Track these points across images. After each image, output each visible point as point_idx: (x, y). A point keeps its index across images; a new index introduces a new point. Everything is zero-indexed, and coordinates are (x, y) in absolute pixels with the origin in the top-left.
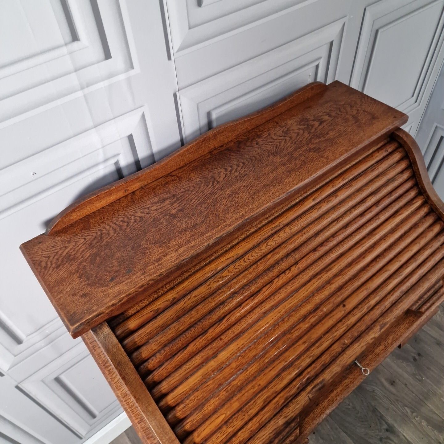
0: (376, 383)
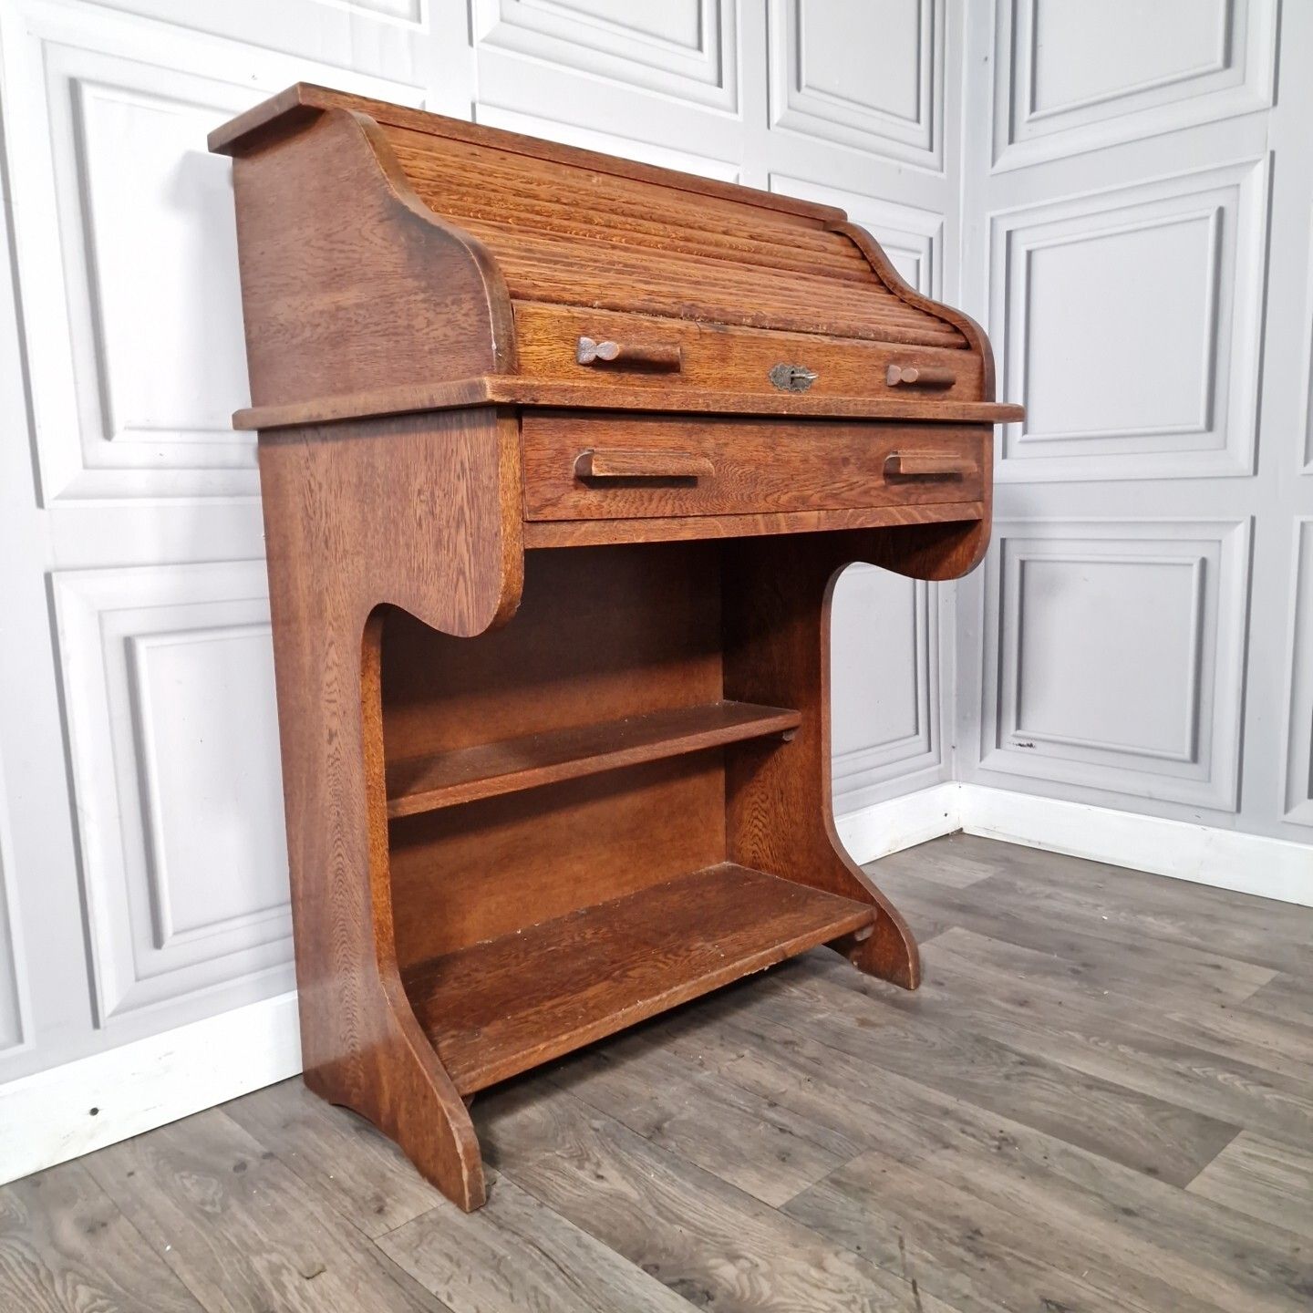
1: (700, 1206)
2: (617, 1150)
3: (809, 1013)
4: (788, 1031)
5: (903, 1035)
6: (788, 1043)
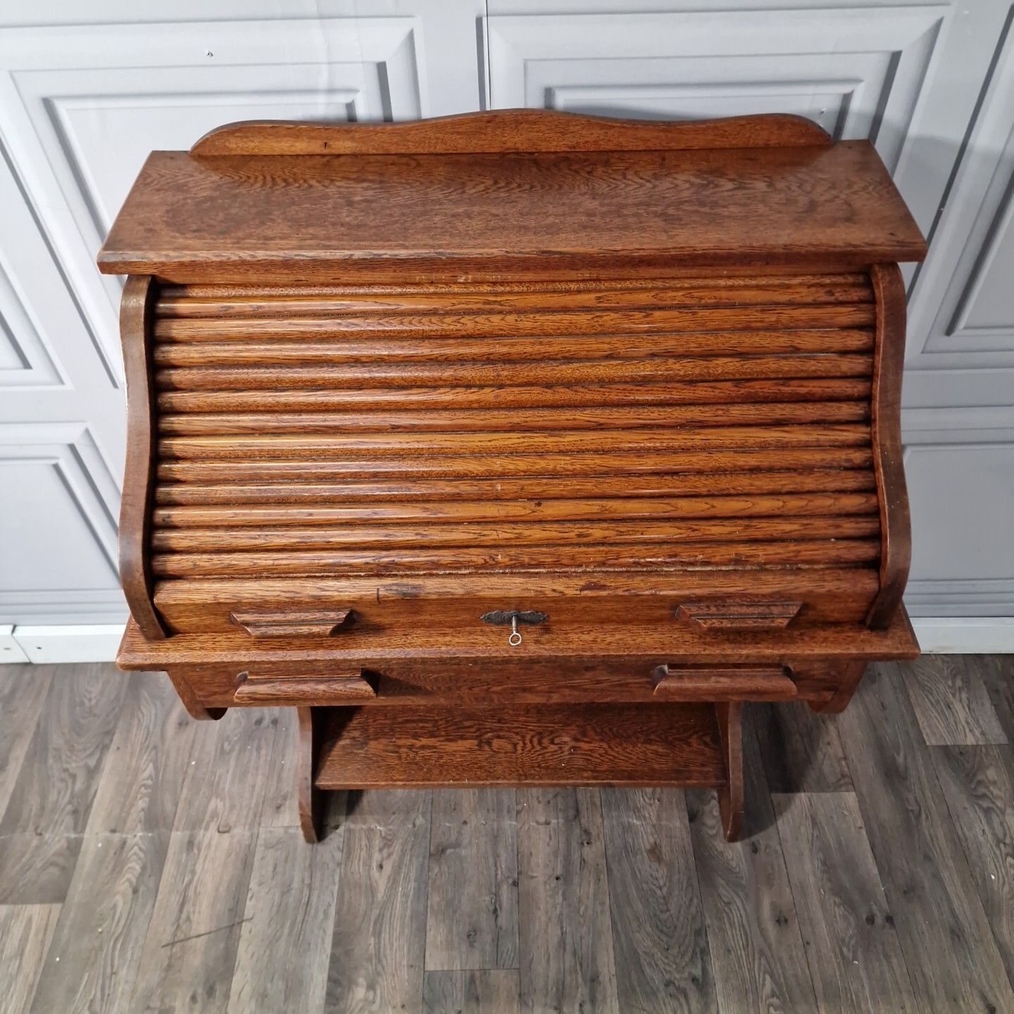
0: (747, 895)
1: (396, 933)
2: (408, 852)
3: (631, 813)
4: (600, 820)
5: (662, 884)
6: (587, 832)
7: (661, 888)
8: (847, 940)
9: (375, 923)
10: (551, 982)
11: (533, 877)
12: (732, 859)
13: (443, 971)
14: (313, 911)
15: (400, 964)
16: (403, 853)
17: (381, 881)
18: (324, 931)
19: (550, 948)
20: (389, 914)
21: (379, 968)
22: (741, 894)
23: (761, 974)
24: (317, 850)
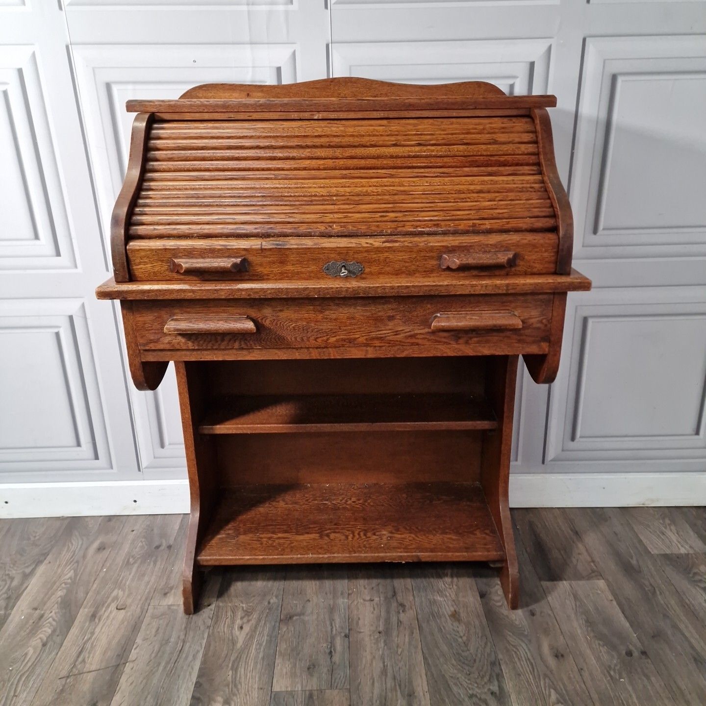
0: (530, 641)
1: (251, 668)
2: (264, 618)
3: (436, 593)
4: (411, 598)
5: (462, 635)
6: (402, 605)
7: (461, 637)
8: (612, 666)
9: (234, 662)
10: (375, 697)
11: (360, 632)
12: (516, 620)
13: (287, 691)
14: (184, 656)
15: (252, 687)
16: (259, 620)
17: (241, 637)
18: (192, 669)
19: (374, 675)
20: (245, 656)
21: (235, 690)
22: (524, 639)
23: (547, 689)
24: (192, 618)
